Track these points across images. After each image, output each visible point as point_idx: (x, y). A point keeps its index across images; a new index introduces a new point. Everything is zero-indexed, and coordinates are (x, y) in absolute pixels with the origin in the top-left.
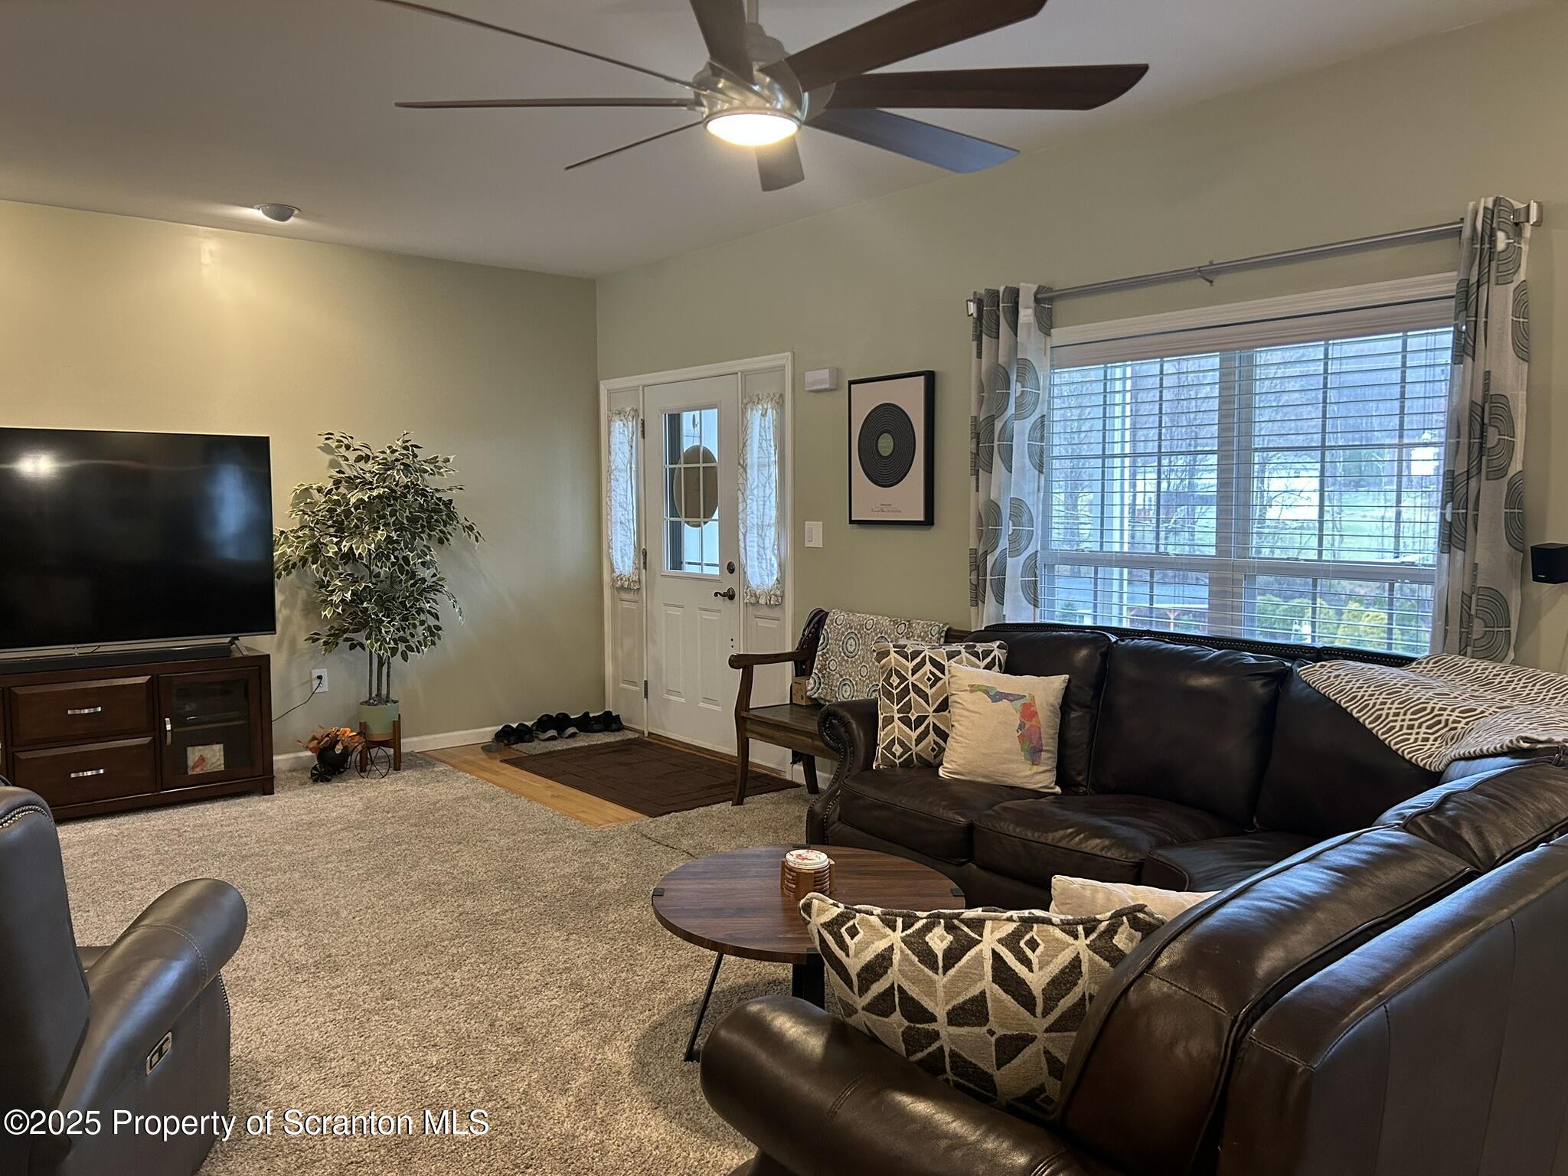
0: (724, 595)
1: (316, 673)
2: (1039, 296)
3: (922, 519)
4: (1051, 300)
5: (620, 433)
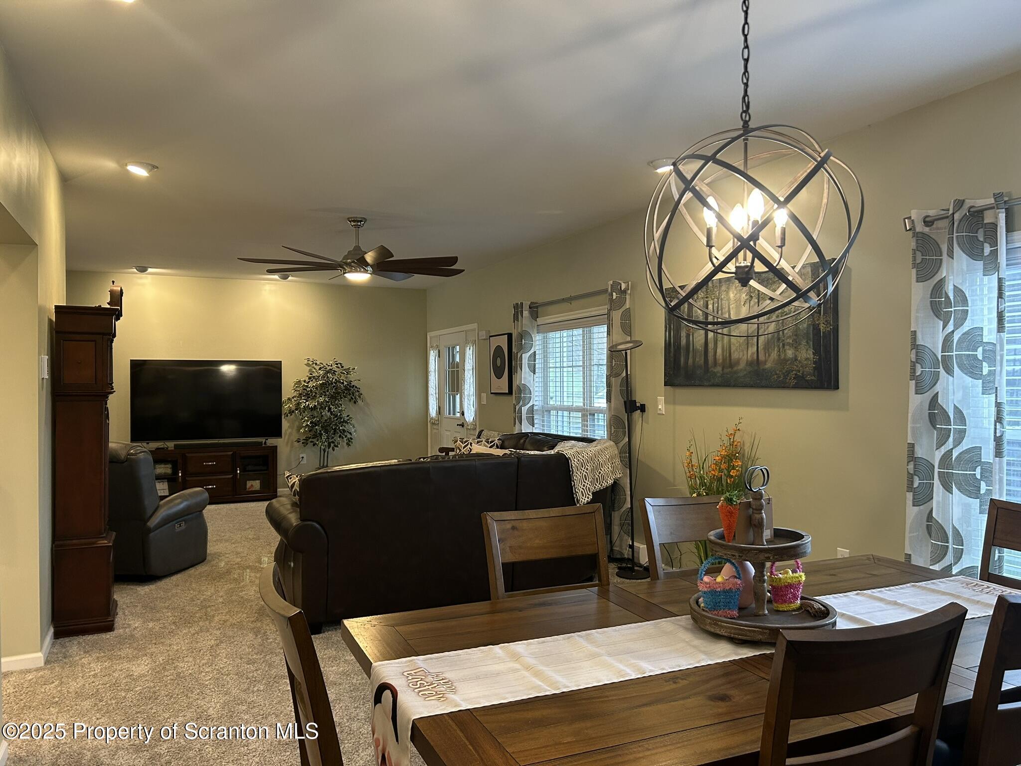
0: (460, 425)
1: (301, 456)
2: (531, 306)
3: (507, 392)
4: (537, 307)
5: (432, 355)
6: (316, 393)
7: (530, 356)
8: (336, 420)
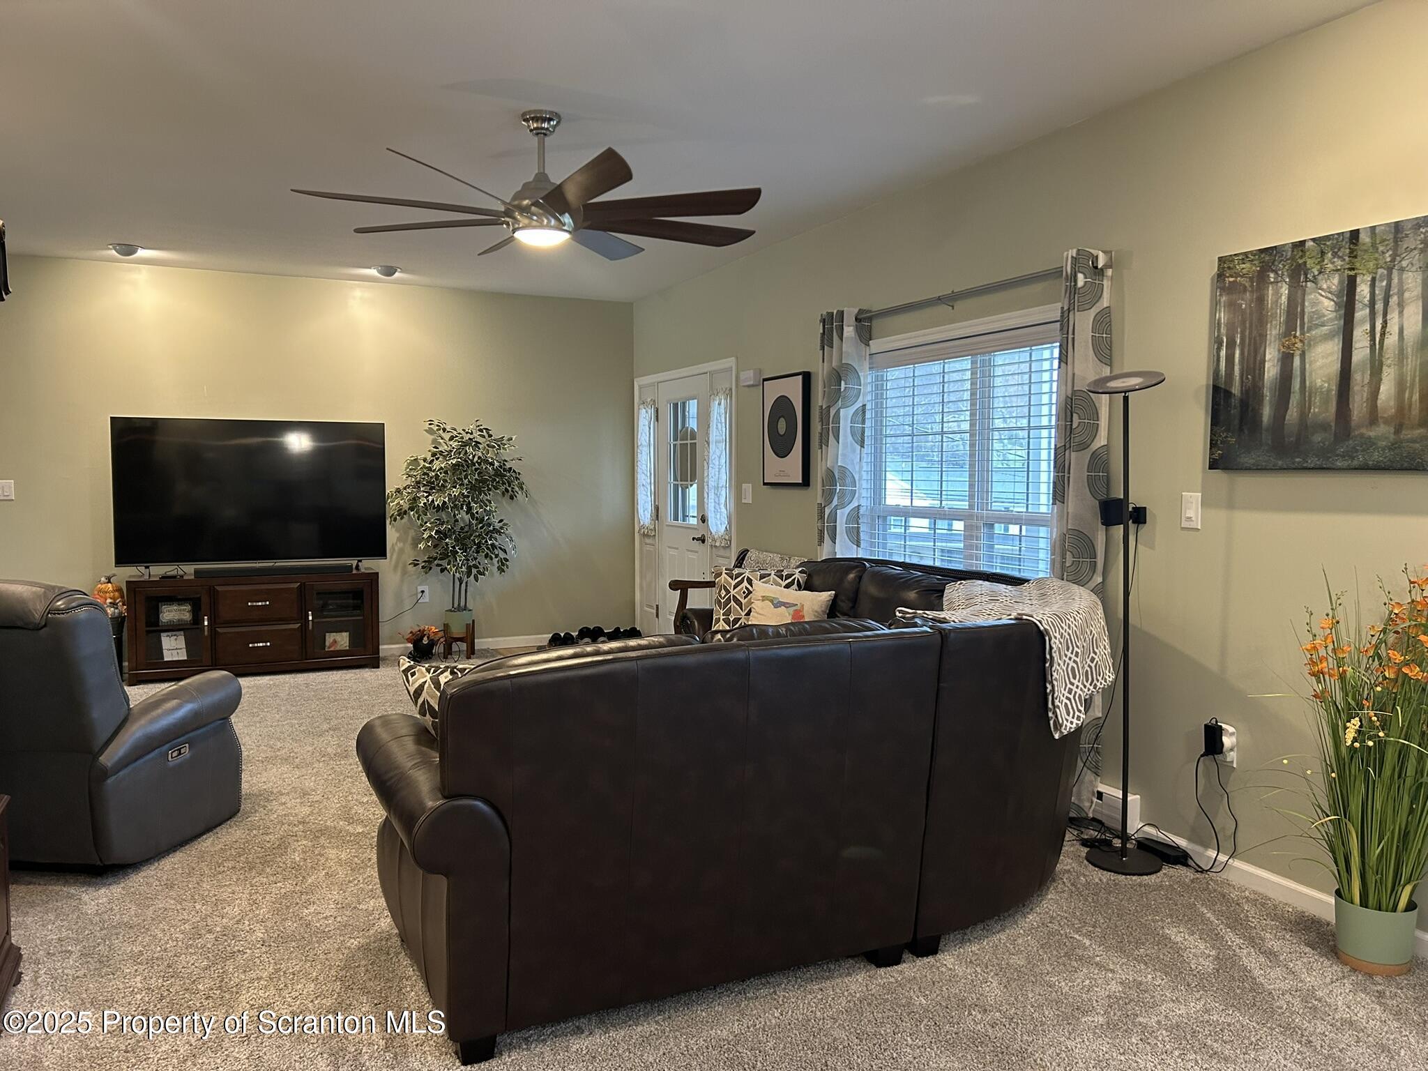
0: (698, 539)
1: (420, 588)
2: (859, 317)
3: (801, 482)
4: (870, 319)
5: (644, 417)
6: (445, 481)
7: (856, 413)
8: (481, 528)
